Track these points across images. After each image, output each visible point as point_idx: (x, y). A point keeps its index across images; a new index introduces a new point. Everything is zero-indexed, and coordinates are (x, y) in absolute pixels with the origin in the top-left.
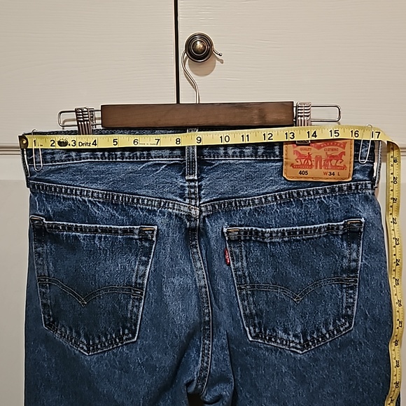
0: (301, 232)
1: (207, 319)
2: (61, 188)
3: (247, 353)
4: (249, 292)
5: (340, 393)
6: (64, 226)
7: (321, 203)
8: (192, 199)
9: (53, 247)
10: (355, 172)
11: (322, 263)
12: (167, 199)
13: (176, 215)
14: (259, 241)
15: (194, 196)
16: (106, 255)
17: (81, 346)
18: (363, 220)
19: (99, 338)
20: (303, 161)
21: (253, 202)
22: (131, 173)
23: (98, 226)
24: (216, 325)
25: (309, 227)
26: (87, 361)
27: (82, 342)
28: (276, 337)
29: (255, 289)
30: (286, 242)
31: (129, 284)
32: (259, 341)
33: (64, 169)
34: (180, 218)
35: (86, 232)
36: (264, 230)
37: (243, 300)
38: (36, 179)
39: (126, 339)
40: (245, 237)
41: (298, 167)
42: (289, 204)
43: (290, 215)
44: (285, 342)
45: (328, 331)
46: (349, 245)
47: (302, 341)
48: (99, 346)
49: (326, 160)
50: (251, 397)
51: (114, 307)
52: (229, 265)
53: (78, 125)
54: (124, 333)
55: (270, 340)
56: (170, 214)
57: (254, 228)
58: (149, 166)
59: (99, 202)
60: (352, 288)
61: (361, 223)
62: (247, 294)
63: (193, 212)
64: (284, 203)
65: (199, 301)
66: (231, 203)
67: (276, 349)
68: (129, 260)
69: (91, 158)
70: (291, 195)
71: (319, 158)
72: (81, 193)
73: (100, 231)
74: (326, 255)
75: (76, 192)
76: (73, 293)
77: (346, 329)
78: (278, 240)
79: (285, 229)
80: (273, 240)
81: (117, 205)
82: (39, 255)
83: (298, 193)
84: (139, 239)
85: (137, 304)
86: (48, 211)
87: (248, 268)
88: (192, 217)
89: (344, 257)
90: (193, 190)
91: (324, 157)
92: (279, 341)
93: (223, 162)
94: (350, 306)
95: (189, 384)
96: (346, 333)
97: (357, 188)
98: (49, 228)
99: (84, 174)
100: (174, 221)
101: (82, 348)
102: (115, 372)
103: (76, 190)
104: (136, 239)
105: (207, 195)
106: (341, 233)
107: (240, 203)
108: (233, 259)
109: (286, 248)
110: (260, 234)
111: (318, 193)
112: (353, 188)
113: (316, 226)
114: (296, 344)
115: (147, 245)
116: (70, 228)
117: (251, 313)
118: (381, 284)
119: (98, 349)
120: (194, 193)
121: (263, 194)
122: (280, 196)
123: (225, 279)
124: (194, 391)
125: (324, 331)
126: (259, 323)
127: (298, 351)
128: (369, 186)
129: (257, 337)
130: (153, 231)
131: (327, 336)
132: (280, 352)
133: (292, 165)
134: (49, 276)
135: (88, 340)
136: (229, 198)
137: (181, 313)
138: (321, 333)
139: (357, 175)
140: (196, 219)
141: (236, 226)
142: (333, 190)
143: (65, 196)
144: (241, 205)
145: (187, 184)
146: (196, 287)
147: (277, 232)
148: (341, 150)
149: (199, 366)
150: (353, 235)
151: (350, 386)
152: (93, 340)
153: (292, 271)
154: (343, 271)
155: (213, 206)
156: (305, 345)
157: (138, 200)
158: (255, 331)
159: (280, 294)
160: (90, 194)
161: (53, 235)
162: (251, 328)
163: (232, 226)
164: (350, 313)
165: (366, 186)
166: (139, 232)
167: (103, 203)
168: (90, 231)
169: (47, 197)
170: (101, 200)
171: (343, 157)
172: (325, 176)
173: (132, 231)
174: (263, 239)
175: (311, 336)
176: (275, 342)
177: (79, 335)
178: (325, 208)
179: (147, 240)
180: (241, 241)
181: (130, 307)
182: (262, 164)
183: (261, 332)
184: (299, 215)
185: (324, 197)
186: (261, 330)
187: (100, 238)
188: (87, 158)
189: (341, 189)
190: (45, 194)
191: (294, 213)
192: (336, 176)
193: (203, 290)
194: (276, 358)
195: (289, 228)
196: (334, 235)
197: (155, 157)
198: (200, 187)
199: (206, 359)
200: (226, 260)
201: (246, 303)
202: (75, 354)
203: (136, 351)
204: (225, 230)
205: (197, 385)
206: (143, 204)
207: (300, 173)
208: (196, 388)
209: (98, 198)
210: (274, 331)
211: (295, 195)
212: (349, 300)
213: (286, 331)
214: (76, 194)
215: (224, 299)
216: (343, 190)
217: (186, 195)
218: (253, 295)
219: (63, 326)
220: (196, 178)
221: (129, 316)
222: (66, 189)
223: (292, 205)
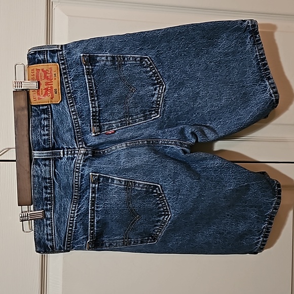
0: (91, 90)
1: (146, 142)
2: (69, 230)
3: (169, 118)
4: (130, 118)
5: (190, 61)
6: (91, 230)
7: (73, 80)
8: (74, 152)
9: (105, 237)
10: (53, 62)
11: (110, 77)
12: (74, 168)
13: (84, 162)
14: (99, 114)
15: (73, 152)
16: (107, 204)
17: (165, 219)
18: (82, 55)
19: (160, 208)
20: (49, 92)
21: (75, 119)
22: (60, 189)
23: (90, 209)
24: (150, 136)
25: (88, 85)
26: (174, 216)
27: (163, 219)
28: (157, 101)
29: (128, 115)
30: (98, 99)
31: (125, 189)
32: (159, 111)
33: (57, 228)
34: (86, 159)
35: (94, 216)
36: (91, 112)
37: (136, 122)
38: (64, 246)
39: (160, 191)
40: (97, 123)
41: (53, 95)
42: (75, 98)
43: (82, 97)
44: (160, 96)
45: (151, 71)
46: (98, 62)
47: (158, 86)
48: (165, 208)
49: (48, 79)
50: (195, 114)
51: (139, 199)
52: (115, 131)
53: (31, 220)
54: (156, 193)
55: (159, 104)
56: (83, 166)
57: (91, 118)
58: (56, 179)
59: (78, 206)
60: (124, 59)
61: (83, 56)
62: (132, 119)
63: (82, 152)
64: (75, 101)
65: (135, 147)
66: (78, 132)
67: (164, 100)
68: (111, 190)
69: (51, 212)
70: (70, 97)
71: (47, 84)
72: (72, 218)
73: (93, 208)
74: (105, 75)
75: (72, 221)
76: (132, 224)
77: (149, 60)
78: (97, 103)
79: (90, 99)
80: (97, 106)
81: (80, 196)
82: (111, 245)
83: (68, 93)
84: (98, 184)
85: (137, 184)
86: (83, 238)
87: (116, 120)
88: (85, 153)
89: (105, 64)
90: (69, 153)
91: (46, 81)
92: (159, 99)
93: (52, 136)
94: (135, 59)
95: (185, 152)
96: (152, 60)
97: (63, 60)
98: (92, 239)
99: (60, 216)
100: (88, 163)
101: (167, 219)
102: (180, 198)
103: (70, 220)
104: (98, 186)
105: (73, 145)
106: (90, 67)
107: (77, 127)
108: (112, 129)
109: (102, 98)
110: (94, 114)
111: (68, 82)
112: (63, 62)
113: (87, 82)
114: (160, 89)
115: (101, 179)
116: (92, 226)
117: (143, 117)
118: (121, 42)
119: (167, 209)
120: (71, 152)
121: (70, 113)
122: (71, 103)
123: (124, 133)
124: (189, 149)
125: (151, 73)
126: (149, 111)
127: (164, 87)
128: (61, 53)
129: (157, 112)
130: (93, 175)
131: (154, 71)
132: (166, 98)
133: (52, 98)
134: (123, 239)
135: (161, 215)
136: (74, 133)
137: (142, 157)
138: (152, 74)
139: (55, 60)
140: (87, 151)
141: (91, 128)
142: (65, 73)
143: (74, 228)
144: (79, 126)
145: (66, 156)
146: (126, 149)
147: (92, 104)
148: (41, 71)
149: (174, 146)
150: (92, 60)
151: (185, 55)
152: (161, 212)
153: (116, 94)
154: (114, 64)
155: (79, 141)
156: (160, 84)
157: (76, 184)
158: (154, 114)
159: (130, 100)
160: (73, 212)
161: (97, 236)
162: (152, 116)
163: (91, 131)
164: (139, 59)
165: (61, 55)
166: (94, 184)
167: (79, 204)
168: (94, 213)
169: (74, 239)
170: (77, 205)
171: (45, 70)
172: (57, 79)
173: (93, 188)
174: (97, 112)
175: (155, 81)
176: (159, 101)
177: (159, 221)
178: (76, 77)
179: (99, 179)
180: (100, 124)
181: (139, 189)
182: (54, 115)
183: (154, 110)
184: (81, 92)
185: (70, 78)
186: (153, 110)
187: (97, 207)
188: (51, 214)
189: (64, 69)
190: (73, 240)
191: (81, 95)
192: (56, 73)
193: (128, 145)
194: (169, 100)
195: (89, 97)
196: (92, 71)
197: (50, 175)
198: (67, 149)
199: (170, 143)
200: (112, 133)
201: (137, 120)
202: (171, 223)
203: (166, 185)
204: (94, 134)
205: (185, 147)
206: (78, 182)
207: (56, 93)
208: (187, 148)
209: (75, 207)
210: (153, 102)
211: (69, 95)
212: (131, 60)
213: (153, 96)
214: (73, 220)
215: (136, 133)
216: (65, 68)
217: (72, 156)
218: (132, 116)
219: (154, 230)
220: (62, 151)
221: (145, 189)
222: (70, 227)
223: (76, 96)
